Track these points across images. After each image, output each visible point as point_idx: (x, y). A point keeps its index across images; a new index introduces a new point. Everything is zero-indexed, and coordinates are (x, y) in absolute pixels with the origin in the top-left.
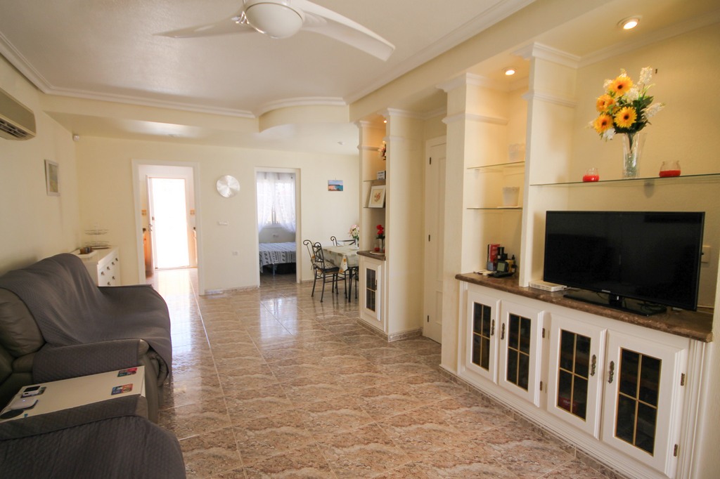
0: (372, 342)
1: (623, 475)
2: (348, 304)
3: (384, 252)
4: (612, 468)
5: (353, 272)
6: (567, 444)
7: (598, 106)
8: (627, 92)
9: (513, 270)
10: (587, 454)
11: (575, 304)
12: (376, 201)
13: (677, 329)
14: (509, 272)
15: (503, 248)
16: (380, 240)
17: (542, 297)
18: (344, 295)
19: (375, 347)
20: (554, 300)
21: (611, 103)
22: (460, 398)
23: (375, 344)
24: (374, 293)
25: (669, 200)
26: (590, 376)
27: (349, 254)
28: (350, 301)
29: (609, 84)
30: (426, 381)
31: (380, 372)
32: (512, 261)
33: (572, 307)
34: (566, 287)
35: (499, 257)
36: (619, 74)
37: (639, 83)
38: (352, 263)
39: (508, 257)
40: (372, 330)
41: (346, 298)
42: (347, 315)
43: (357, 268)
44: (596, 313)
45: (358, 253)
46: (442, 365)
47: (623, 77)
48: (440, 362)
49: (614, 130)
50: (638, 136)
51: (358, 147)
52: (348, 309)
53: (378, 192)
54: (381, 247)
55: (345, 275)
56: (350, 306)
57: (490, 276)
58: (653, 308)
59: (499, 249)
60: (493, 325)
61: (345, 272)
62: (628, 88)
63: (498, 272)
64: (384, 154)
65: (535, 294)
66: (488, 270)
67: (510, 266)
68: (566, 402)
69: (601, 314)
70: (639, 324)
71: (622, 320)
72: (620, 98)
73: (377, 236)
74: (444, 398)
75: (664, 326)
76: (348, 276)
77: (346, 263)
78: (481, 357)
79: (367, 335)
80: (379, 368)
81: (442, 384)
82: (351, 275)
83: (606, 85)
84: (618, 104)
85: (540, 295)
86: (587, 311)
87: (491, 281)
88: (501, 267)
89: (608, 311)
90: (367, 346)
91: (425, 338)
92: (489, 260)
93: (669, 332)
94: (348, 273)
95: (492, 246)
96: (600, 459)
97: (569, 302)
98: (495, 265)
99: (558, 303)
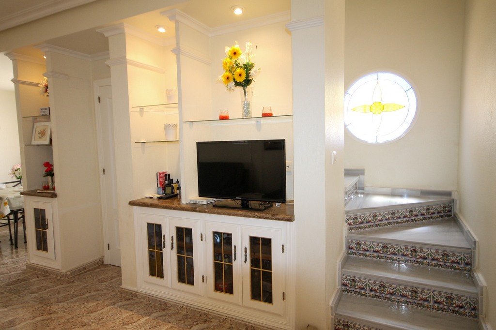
0: (45, 284)
1: (258, 325)
2: (14, 251)
3: (54, 189)
4: (251, 323)
5: (20, 215)
6: (223, 317)
7: (223, 66)
8: (239, 57)
9: (178, 192)
10: (236, 319)
11: (220, 210)
12: (40, 138)
13: (277, 217)
14: (175, 193)
15: (169, 175)
16: (49, 178)
17: (198, 209)
18: (9, 242)
19: (49, 288)
20: (206, 210)
21: (231, 63)
22: (141, 311)
23: (50, 285)
24: (45, 234)
25: (267, 132)
26: (233, 261)
27: (11, 196)
28: (16, 247)
29: (228, 50)
30: (107, 306)
31: (55, 312)
32: (177, 184)
33: (218, 213)
34: (215, 199)
35: (167, 182)
36: (234, 44)
37: (245, 52)
38: (16, 205)
39: (174, 182)
40: (47, 272)
41: (12, 244)
42: (13, 263)
43: (22, 211)
44: (233, 215)
45: (21, 193)
46: (123, 286)
47: (236, 47)
48: (121, 284)
49: (234, 83)
50: (248, 88)
51: (12, 81)
52: (14, 255)
53: (42, 129)
54: (50, 184)
55: (9, 220)
56: (17, 252)
57: (159, 198)
58: (265, 205)
59: (166, 175)
60: (164, 239)
61: (8, 216)
62: (239, 55)
63: (166, 194)
64: (47, 90)
65: (193, 208)
66: (158, 194)
67: (175, 188)
68: (220, 286)
69: (236, 215)
70: (258, 217)
71: (249, 216)
72: (236, 61)
73: (45, 173)
74: (126, 314)
75: (271, 216)
76: (12, 221)
77: (8, 206)
78: (156, 269)
79: (40, 278)
80: (54, 308)
81: (124, 303)
82: (16, 219)
83: (226, 51)
84: (235, 65)
85: (196, 208)
86: (228, 214)
87: (161, 202)
88: (168, 190)
89: (240, 212)
90: (39, 289)
91: (107, 266)
92: (159, 185)
93: (273, 219)
94: (12, 217)
95: (160, 173)
96: (244, 320)
97: (216, 210)
98: (164, 189)
99: (209, 212)
